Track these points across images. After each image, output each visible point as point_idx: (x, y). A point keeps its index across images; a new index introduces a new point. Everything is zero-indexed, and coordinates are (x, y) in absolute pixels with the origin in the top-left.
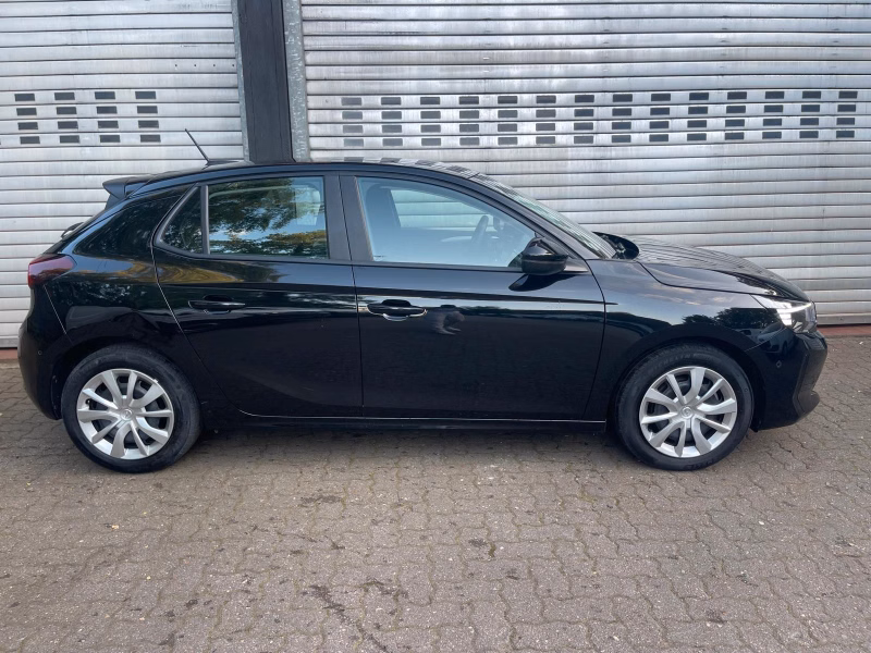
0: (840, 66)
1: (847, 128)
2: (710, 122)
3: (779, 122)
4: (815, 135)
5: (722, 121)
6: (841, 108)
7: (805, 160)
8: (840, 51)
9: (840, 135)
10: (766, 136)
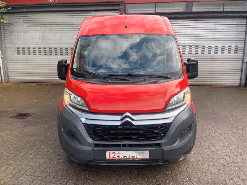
0: (215, 42)
1: (216, 52)
2: (192, 51)
3: (204, 51)
4: (210, 53)
5: (194, 51)
6: (215, 49)
7: (209, 57)
8: (215, 39)
9: (215, 53)
10: (202, 53)
